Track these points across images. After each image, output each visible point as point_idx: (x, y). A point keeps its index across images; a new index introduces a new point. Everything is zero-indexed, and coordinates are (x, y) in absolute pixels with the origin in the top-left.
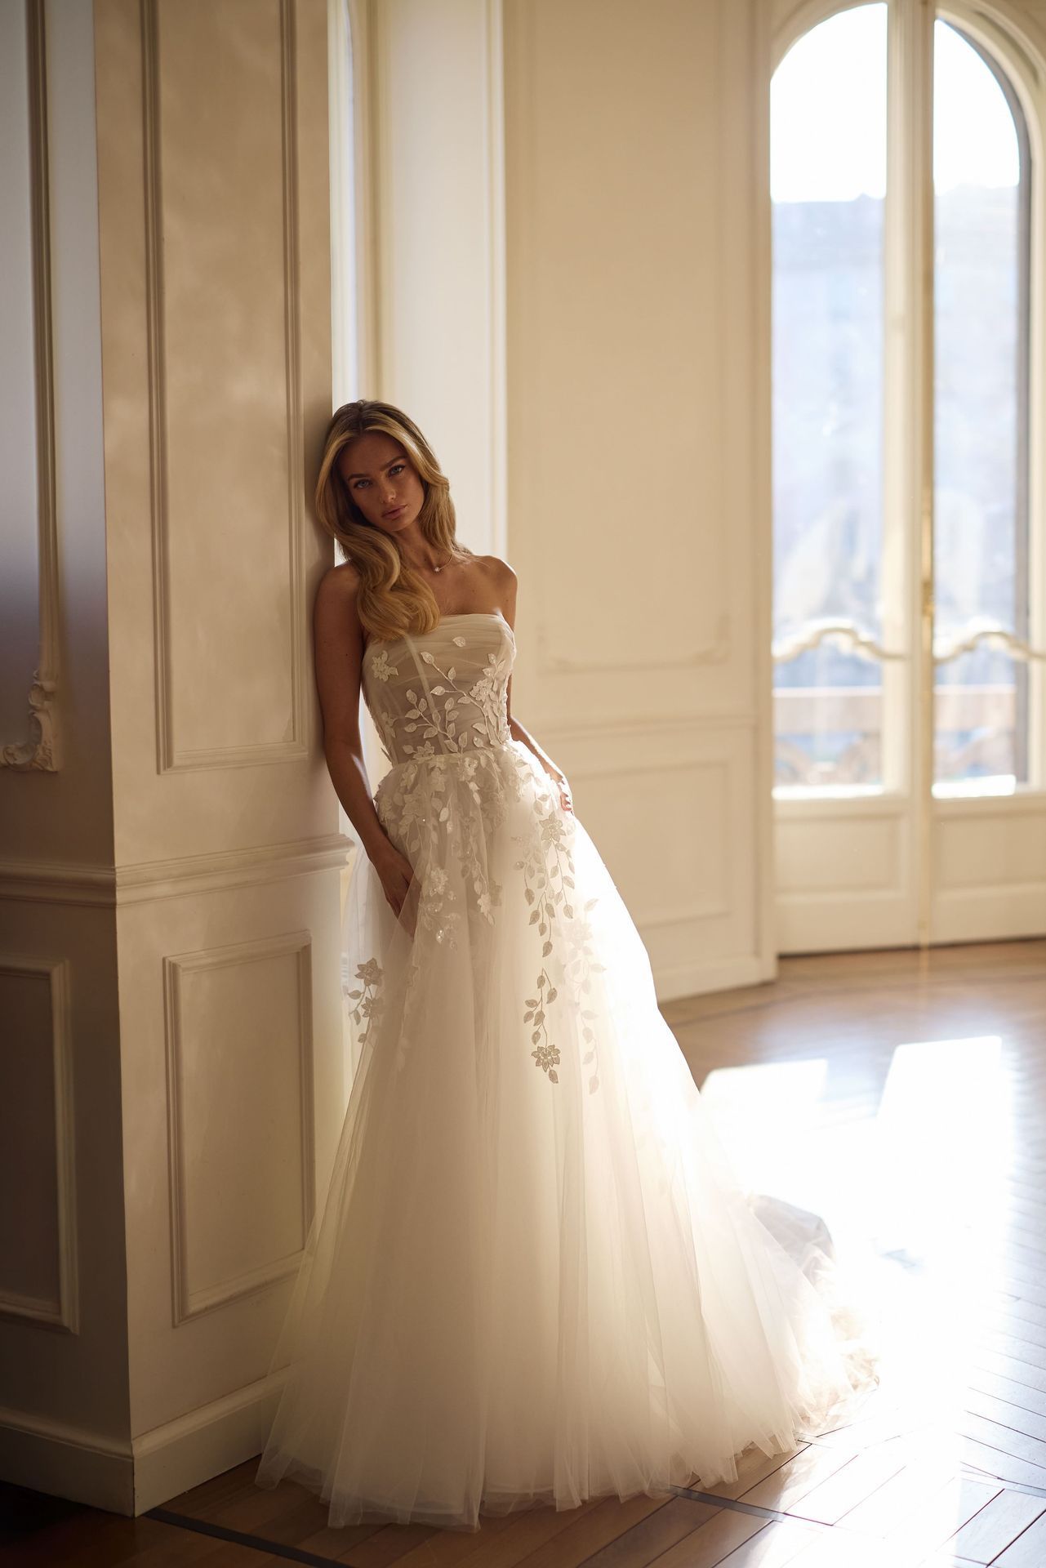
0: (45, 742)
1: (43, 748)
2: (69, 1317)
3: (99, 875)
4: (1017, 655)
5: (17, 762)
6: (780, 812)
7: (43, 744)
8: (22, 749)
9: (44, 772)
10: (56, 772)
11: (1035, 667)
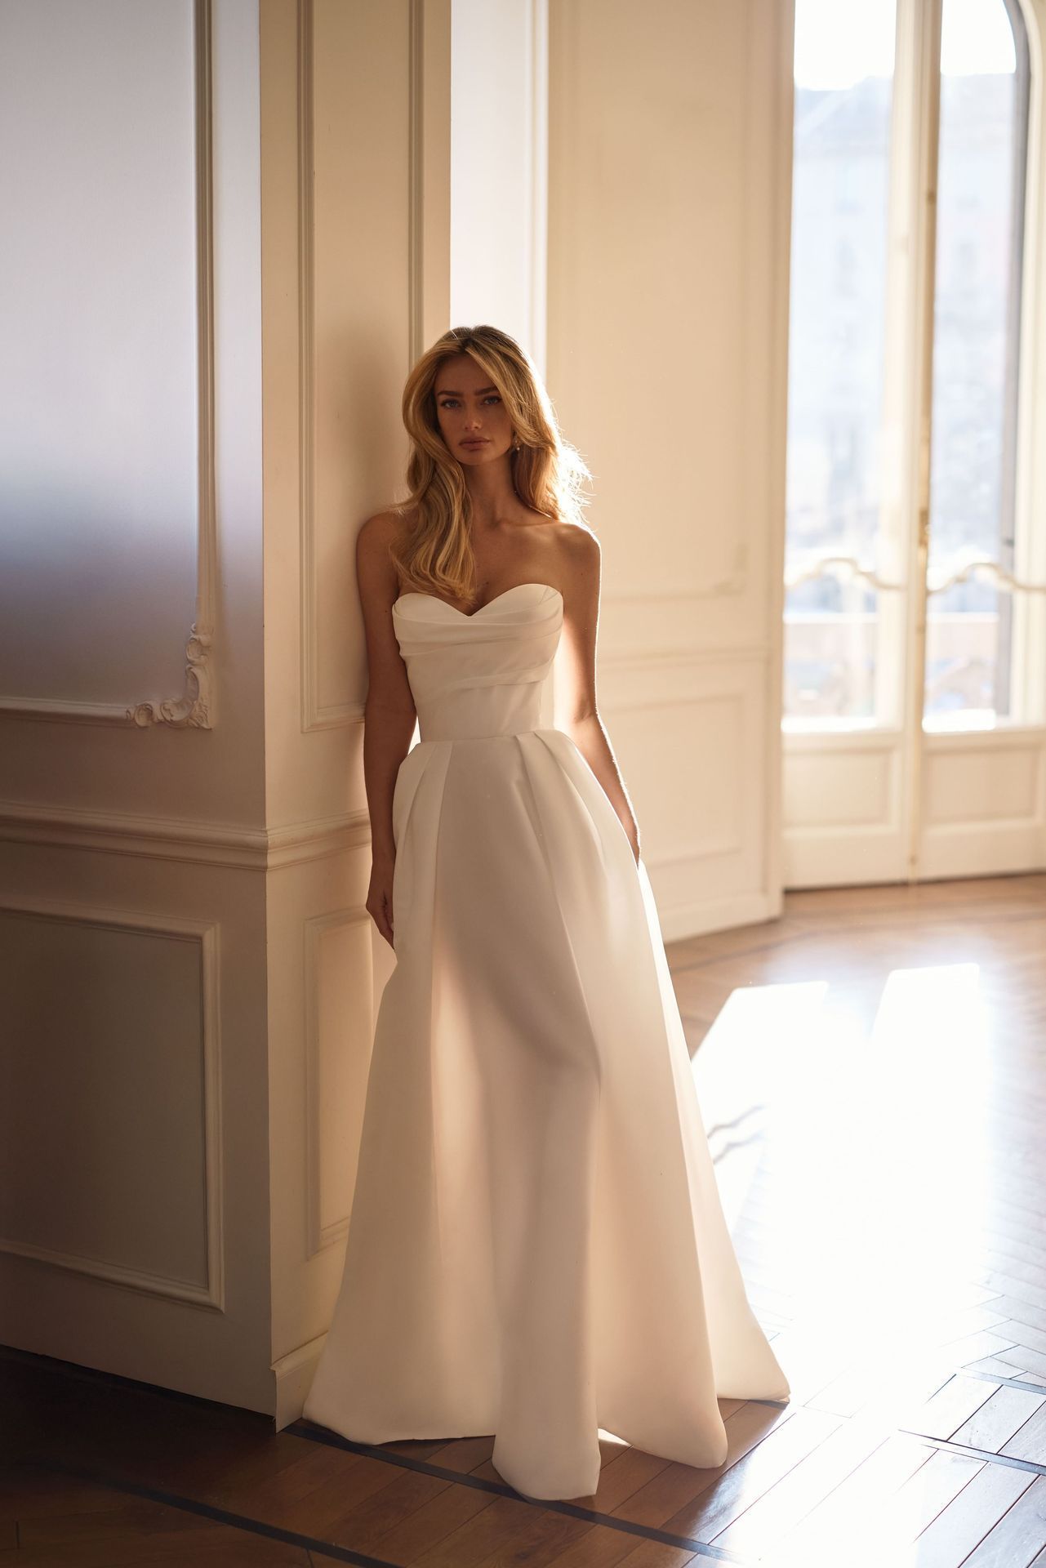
0: (202, 698)
1: (200, 705)
2: (217, 1295)
3: (253, 838)
4: (1005, 587)
5: (174, 718)
6: (788, 745)
7: (200, 701)
8: (179, 705)
9: (200, 728)
10: (211, 729)
11: (1020, 599)
